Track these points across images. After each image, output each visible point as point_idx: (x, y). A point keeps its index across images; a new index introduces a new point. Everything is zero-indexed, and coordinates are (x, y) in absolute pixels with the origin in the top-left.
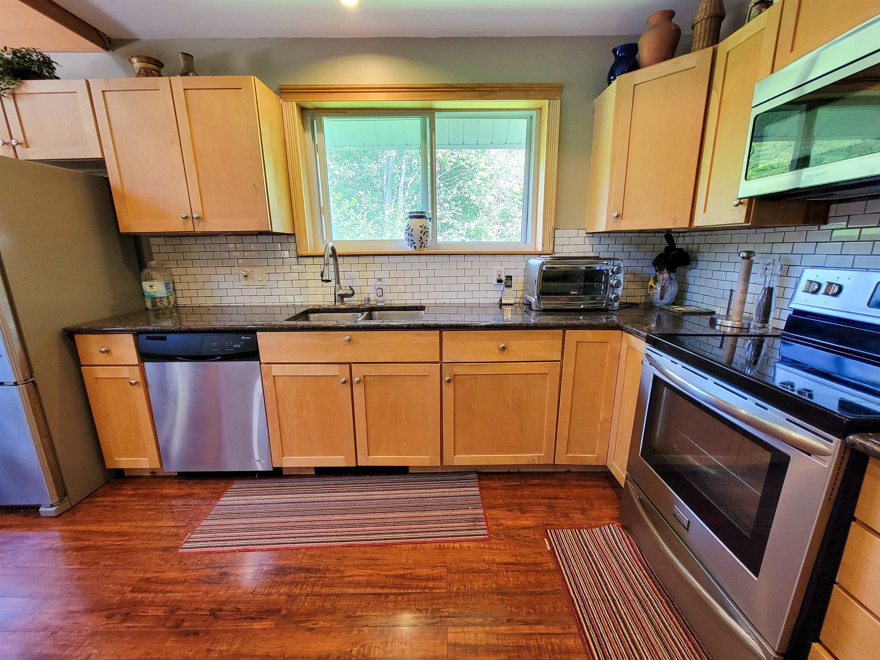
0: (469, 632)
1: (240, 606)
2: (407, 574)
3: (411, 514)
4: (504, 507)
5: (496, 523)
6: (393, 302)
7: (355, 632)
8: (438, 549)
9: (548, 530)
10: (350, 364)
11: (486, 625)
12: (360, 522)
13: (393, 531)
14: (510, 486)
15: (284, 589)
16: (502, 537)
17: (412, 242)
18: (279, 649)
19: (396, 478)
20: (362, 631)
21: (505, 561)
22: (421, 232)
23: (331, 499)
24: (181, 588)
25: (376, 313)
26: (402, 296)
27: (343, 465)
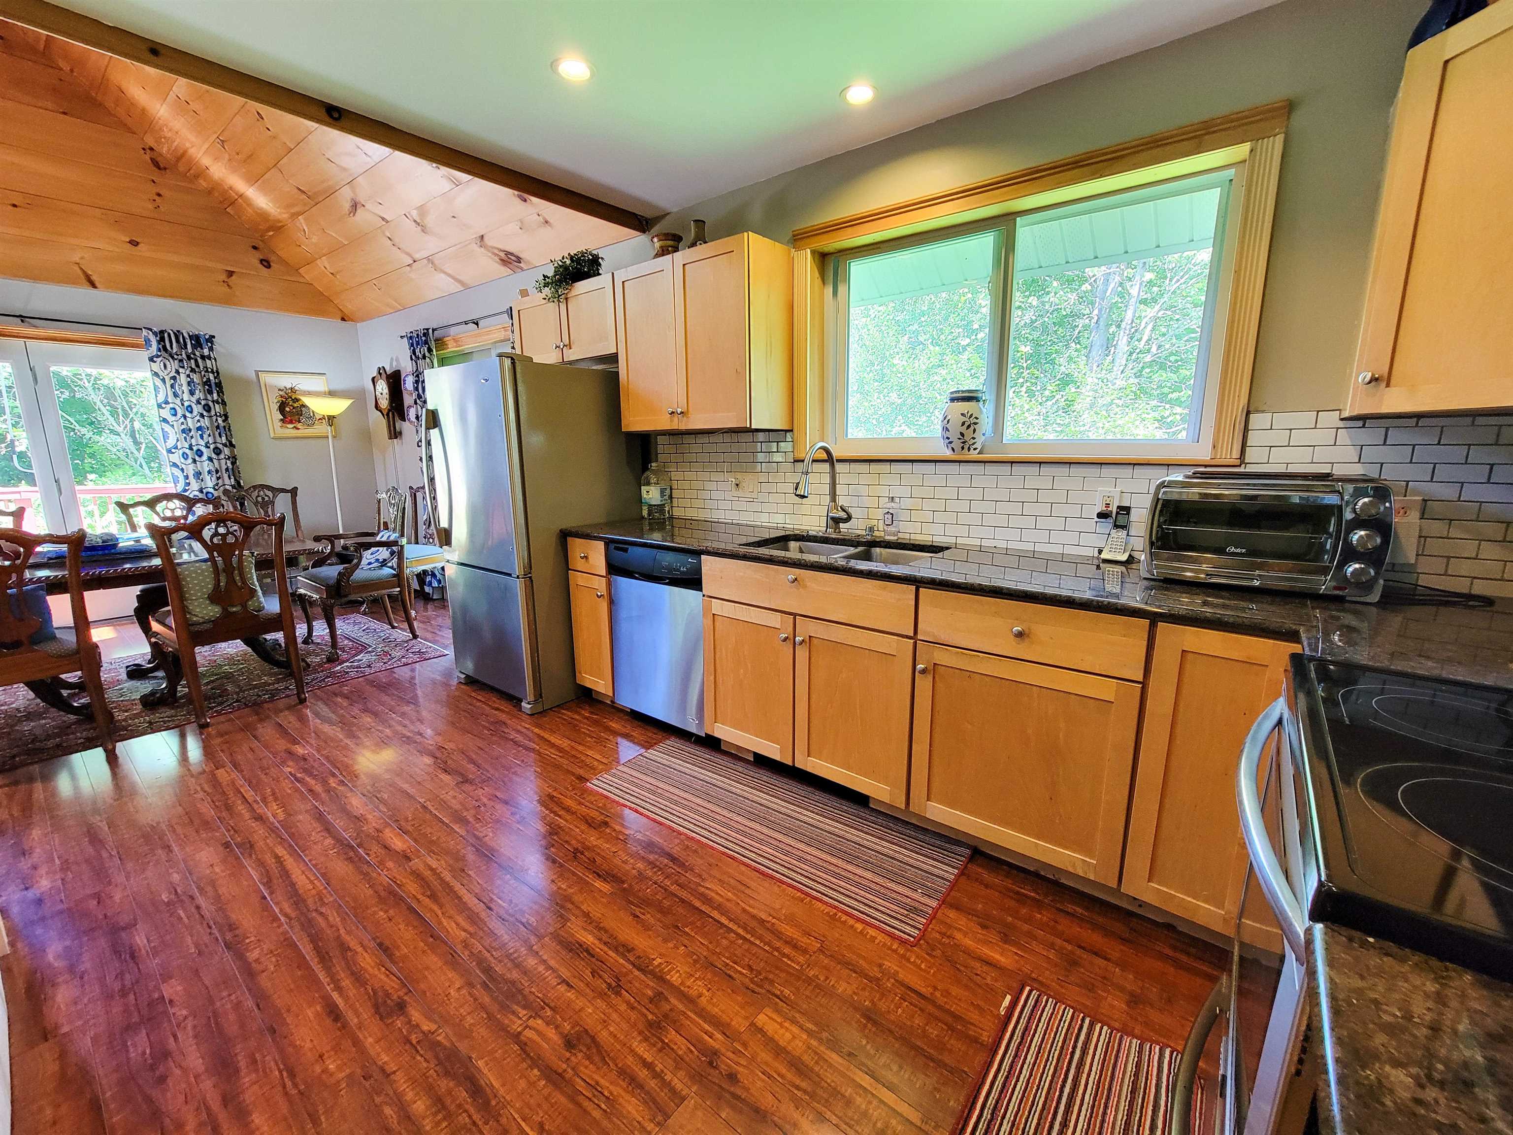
0: (787, 1029)
1: (598, 860)
2: (768, 922)
3: (829, 858)
4: (979, 917)
5: (944, 930)
6: (913, 537)
7: (670, 945)
8: (830, 916)
9: (1028, 989)
10: (795, 615)
11: (816, 1038)
12: (762, 837)
13: (790, 866)
14: (1018, 893)
15: (640, 865)
16: (938, 953)
17: (948, 441)
18: (600, 915)
19: (845, 806)
20: (678, 949)
21: (912, 985)
22: (963, 424)
23: (750, 796)
24: (568, 817)
25: (878, 550)
26: (926, 528)
27: (777, 758)
